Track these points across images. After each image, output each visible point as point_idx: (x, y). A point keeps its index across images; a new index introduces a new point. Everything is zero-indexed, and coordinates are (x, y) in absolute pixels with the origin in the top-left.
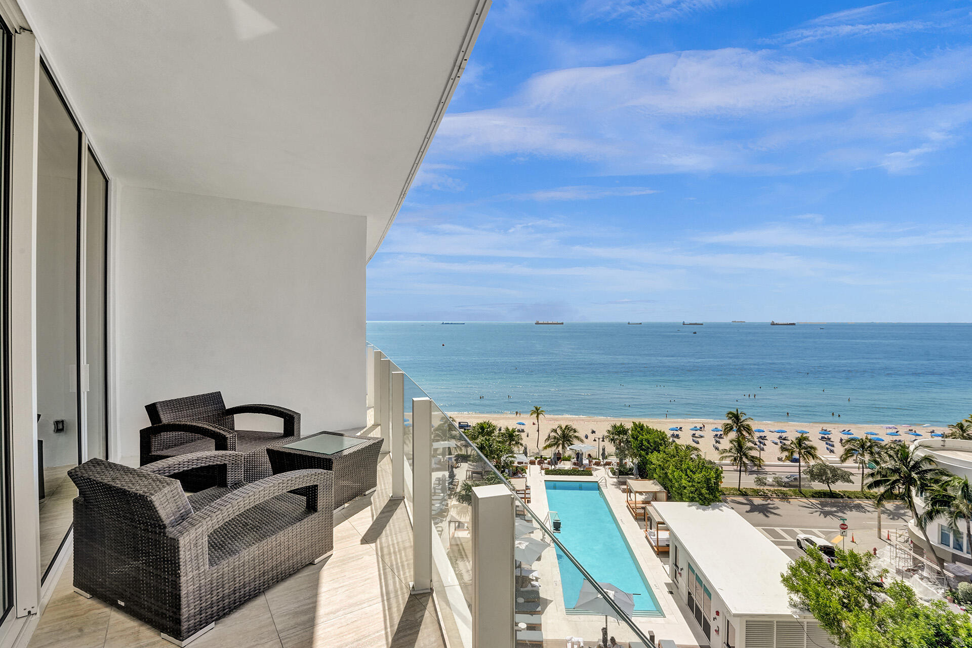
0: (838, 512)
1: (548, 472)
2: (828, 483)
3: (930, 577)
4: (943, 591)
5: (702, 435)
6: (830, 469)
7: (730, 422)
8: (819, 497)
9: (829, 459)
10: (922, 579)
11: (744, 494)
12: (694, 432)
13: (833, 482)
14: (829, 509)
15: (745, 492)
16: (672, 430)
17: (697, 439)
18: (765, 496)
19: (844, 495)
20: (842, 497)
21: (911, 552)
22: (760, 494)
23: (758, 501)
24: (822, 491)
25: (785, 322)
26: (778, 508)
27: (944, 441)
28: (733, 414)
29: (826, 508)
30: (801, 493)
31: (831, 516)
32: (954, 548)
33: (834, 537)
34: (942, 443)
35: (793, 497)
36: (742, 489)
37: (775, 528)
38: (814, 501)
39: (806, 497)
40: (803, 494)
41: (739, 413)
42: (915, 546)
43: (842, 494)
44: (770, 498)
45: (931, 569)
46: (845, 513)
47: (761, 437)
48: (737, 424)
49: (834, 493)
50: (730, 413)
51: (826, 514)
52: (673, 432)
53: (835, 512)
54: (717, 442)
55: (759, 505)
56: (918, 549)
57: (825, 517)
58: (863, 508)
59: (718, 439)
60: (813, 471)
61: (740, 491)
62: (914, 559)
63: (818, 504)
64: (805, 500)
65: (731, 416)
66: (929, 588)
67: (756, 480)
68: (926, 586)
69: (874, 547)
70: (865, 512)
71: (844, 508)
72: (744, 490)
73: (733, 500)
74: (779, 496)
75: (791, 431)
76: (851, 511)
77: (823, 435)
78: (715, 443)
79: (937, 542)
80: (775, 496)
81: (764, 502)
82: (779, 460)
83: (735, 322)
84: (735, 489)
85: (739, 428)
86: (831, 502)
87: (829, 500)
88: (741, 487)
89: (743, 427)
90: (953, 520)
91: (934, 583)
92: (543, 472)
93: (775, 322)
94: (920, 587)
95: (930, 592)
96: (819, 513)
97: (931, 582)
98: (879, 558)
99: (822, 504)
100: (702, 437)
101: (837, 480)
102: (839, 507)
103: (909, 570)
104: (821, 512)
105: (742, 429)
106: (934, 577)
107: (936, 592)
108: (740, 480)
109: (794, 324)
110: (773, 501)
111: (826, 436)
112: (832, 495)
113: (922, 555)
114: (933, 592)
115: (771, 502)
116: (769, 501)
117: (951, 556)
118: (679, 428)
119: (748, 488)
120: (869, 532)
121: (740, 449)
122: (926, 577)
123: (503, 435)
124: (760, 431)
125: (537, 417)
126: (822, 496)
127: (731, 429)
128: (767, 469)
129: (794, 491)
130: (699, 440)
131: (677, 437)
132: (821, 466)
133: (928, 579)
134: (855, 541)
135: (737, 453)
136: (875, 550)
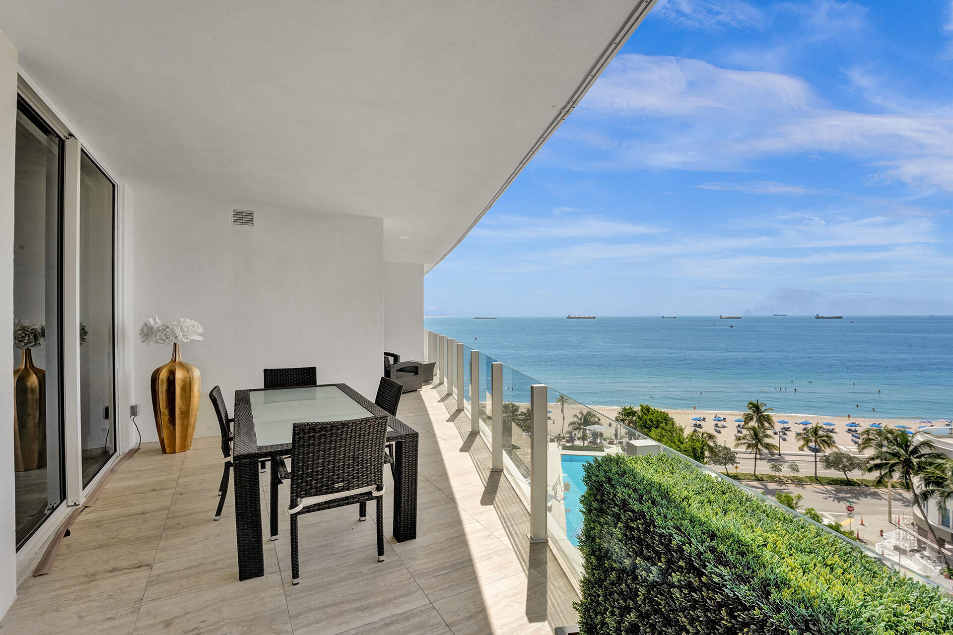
0: (852, 498)
1: (565, 448)
2: (845, 471)
3: (930, 556)
4: (940, 568)
5: (725, 425)
6: (846, 457)
7: (750, 412)
8: (835, 484)
9: (852, 450)
10: (922, 558)
11: (759, 479)
12: (717, 422)
13: (850, 471)
14: (844, 495)
15: (761, 478)
16: (694, 420)
17: (719, 429)
18: (780, 482)
19: (862, 483)
20: (859, 485)
21: (916, 534)
22: (775, 480)
23: (772, 486)
24: (839, 479)
25: (832, 316)
28: (754, 404)
29: (841, 495)
30: (817, 480)
31: (844, 502)
33: (844, 520)
34: (949, 431)
35: (808, 483)
36: (757, 475)
38: (829, 487)
39: (821, 484)
40: (819, 481)
41: (759, 403)
42: (920, 528)
43: (859, 482)
44: (785, 484)
45: (932, 548)
46: (859, 500)
47: (784, 428)
48: (758, 414)
49: (852, 482)
50: (751, 403)
51: (840, 499)
52: (696, 422)
53: (849, 498)
54: (739, 432)
55: (773, 490)
56: (921, 531)
57: (839, 502)
58: (879, 495)
59: (740, 430)
60: (829, 459)
61: (755, 476)
62: (919, 540)
63: (833, 490)
64: (821, 487)
65: (751, 406)
66: (928, 565)
67: (771, 466)
68: (926, 564)
69: (881, 529)
70: (880, 499)
71: (857, 495)
72: (760, 476)
73: (747, 484)
74: (794, 482)
76: (866, 497)
77: (850, 428)
78: (737, 433)
79: (937, 522)
80: (790, 482)
81: (779, 488)
82: (800, 450)
83: (776, 315)
84: (750, 475)
85: (759, 418)
86: (847, 489)
87: (845, 487)
88: (756, 473)
89: (764, 417)
90: (943, 500)
91: (934, 562)
92: (560, 447)
93: (820, 315)
94: (919, 564)
95: (929, 569)
96: (832, 499)
97: (931, 560)
98: (885, 539)
99: (838, 491)
100: (724, 427)
101: (854, 468)
102: (854, 493)
103: (912, 551)
104: (835, 498)
105: (762, 418)
106: (934, 556)
107: (934, 569)
108: (755, 467)
109: (841, 318)
110: (787, 486)
111: (853, 429)
112: (849, 483)
113: (926, 537)
114: (931, 569)
115: (786, 488)
116: (784, 487)
117: (950, 536)
118: (702, 418)
119: (763, 473)
120: (880, 516)
121: (755, 436)
122: (927, 556)
123: (525, 414)
124: (784, 422)
125: (563, 405)
126: (839, 484)
127: (752, 419)
128: (787, 458)
129: (810, 478)
130: (721, 429)
131: (700, 426)
132: (837, 454)
133: (929, 558)
134: (864, 524)
135: (752, 440)
136: (882, 532)
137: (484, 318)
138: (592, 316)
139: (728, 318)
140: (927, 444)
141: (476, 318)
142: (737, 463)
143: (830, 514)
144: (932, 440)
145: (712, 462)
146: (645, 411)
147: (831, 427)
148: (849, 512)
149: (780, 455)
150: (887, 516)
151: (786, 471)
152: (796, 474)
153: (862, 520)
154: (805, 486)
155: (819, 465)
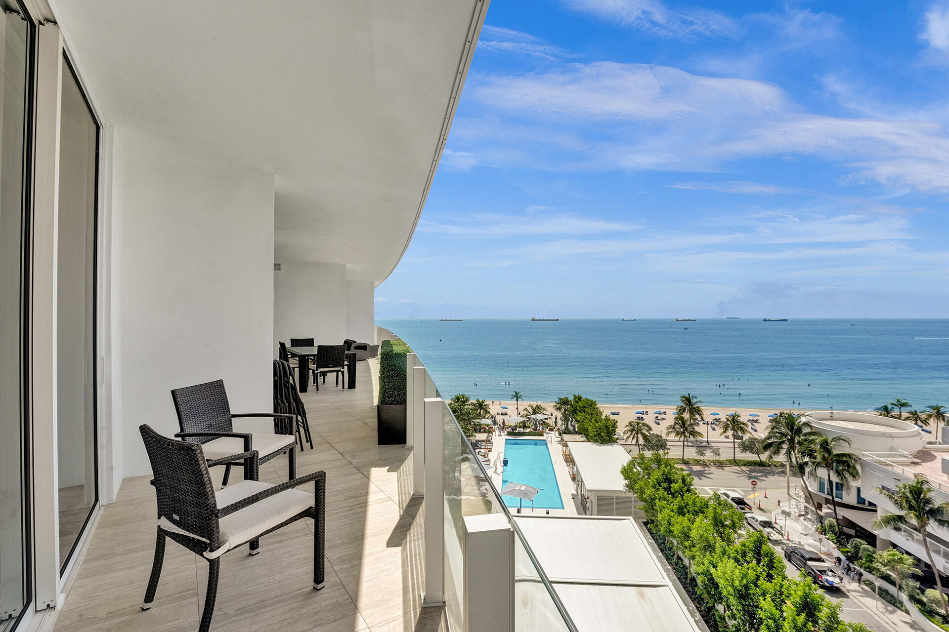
2: (758, 454)
4: (816, 527)
5: (664, 417)
6: (758, 442)
7: (683, 404)
8: (749, 465)
10: (805, 520)
11: (686, 463)
12: (657, 416)
14: (756, 474)
15: (687, 461)
16: (637, 413)
17: (658, 421)
18: (704, 464)
19: (772, 464)
20: (769, 466)
22: (700, 463)
24: (753, 461)
26: (712, 473)
27: (832, 413)
28: (686, 397)
29: (753, 474)
30: (735, 462)
31: (753, 479)
32: (828, 494)
34: (830, 415)
35: (728, 465)
36: (685, 459)
37: (705, 488)
38: (744, 468)
39: (738, 465)
41: (691, 396)
43: (770, 463)
44: (707, 466)
46: (768, 478)
47: (716, 419)
48: (689, 407)
49: (763, 463)
50: (683, 397)
51: (751, 478)
52: (639, 415)
53: (760, 476)
55: (696, 471)
57: (748, 480)
58: (784, 473)
60: (745, 444)
61: (684, 461)
62: (805, 507)
63: (748, 471)
64: (737, 468)
65: (683, 399)
66: (808, 525)
67: (696, 451)
69: (778, 500)
70: (782, 476)
71: (768, 474)
72: (687, 460)
74: (716, 464)
75: (746, 415)
78: (671, 423)
79: (816, 490)
80: (712, 464)
81: (702, 469)
82: (726, 438)
83: (729, 318)
84: (679, 459)
85: (691, 409)
87: (758, 468)
89: (695, 409)
90: (814, 468)
91: (814, 522)
93: (768, 318)
94: (802, 525)
96: (744, 477)
99: (751, 471)
100: (664, 419)
102: (763, 472)
103: (799, 515)
104: (748, 477)
105: (693, 410)
106: (814, 518)
108: (683, 453)
109: (786, 320)
110: (709, 468)
112: (760, 464)
113: (809, 503)
114: (810, 528)
116: (706, 468)
117: (824, 500)
118: (645, 412)
119: (691, 458)
120: (781, 490)
121: (683, 425)
122: (809, 519)
123: (474, 405)
124: (715, 414)
125: (517, 400)
126: (753, 465)
127: (684, 410)
128: (713, 445)
129: (730, 461)
130: (660, 422)
131: (642, 419)
132: (751, 439)
133: (810, 520)
134: (767, 496)
135: (680, 428)
136: (779, 502)
137: (450, 320)
138: (556, 319)
139: (683, 320)
140: (807, 424)
141: (442, 320)
142: (668, 449)
143: (741, 490)
144: (810, 421)
145: (646, 448)
146: (577, 400)
147: (755, 418)
148: (754, 486)
149: (708, 442)
150: (786, 490)
151: (709, 456)
152: (717, 458)
153: (765, 494)
154: (724, 468)
155: (737, 450)
